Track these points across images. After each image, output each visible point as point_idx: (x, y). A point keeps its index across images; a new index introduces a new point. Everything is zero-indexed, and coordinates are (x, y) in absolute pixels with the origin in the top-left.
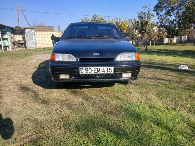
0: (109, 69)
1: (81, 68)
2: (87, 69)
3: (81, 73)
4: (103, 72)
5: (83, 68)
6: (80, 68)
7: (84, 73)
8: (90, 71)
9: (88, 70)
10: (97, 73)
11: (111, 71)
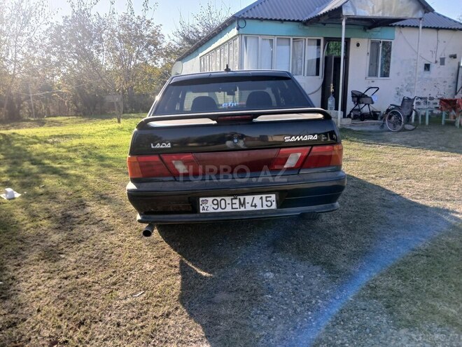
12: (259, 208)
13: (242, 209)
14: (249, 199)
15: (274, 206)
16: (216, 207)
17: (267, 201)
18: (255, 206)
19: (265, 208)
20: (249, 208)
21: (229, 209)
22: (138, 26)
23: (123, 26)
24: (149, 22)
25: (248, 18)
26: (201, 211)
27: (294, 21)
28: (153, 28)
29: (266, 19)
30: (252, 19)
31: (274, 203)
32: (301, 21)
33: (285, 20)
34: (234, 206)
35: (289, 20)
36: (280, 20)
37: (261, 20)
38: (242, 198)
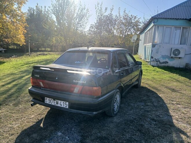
12: (62, 106)
13: (57, 105)
14: (59, 102)
15: (67, 107)
16: (49, 102)
17: (65, 104)
18: (61, 105)
19: (65, 107)
20: (59, 105)
21: (53, 104)
22: (131, 19)
23: (125, 19)
24: (135, 17)
25: (159, 18)
26: (45, 102)
27: (183, 19)
28: (137, 19)
29: (168, 19)
30: (161, 18)
31: (68, 106)
32: (187, 19)
33: (178, 19)
34: (55, 103)
35: (181, 19)
36: (176, 19)
37: (166, 19)
38: (57, 101)
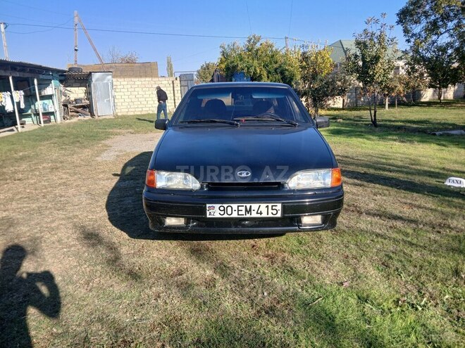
0: (270, 208)
1: (211, 205)
2: (222, 208)
3: (210, 216)
4: (257, 213)
5: (214, 205)
6: (208, 205)
7: (217, 215)
8: (229, 212)
9: (224, 210)
10: (244, 216)
11: (275, 212)
